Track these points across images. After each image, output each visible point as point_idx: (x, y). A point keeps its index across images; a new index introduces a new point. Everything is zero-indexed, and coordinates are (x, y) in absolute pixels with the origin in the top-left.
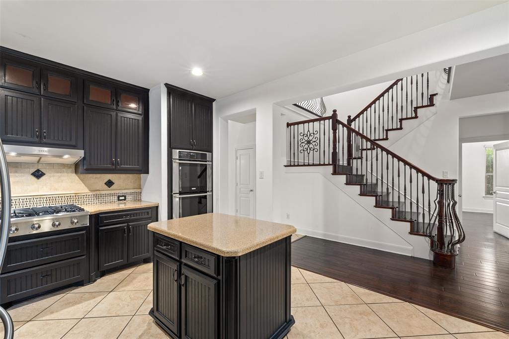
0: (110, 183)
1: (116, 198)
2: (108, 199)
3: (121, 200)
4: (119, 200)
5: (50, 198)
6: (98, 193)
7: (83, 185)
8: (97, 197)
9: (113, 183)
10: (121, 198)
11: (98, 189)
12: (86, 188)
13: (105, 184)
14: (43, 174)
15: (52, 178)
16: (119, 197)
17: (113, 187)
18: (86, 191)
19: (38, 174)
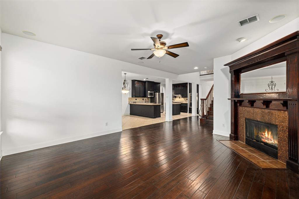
5: (181, 101)
18: (184, 100)
19: (180, 98)
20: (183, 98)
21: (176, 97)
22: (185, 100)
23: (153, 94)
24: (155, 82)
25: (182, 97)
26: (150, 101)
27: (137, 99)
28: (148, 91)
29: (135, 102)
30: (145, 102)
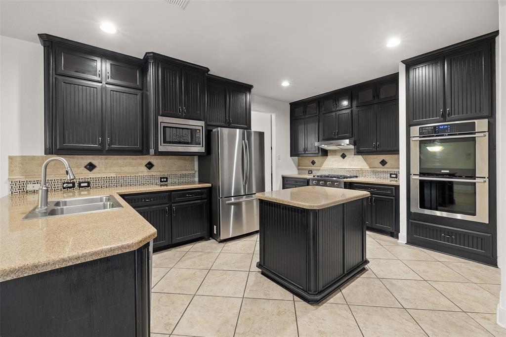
0: (383, 163)
1: (389, 175)
2: (382, 175)
3: (393, 177)
4: (391, 177)
5: (348, 171)
6: (375, 169)
7: (365, 163)
8: (375, 172)
9: (386, 163)
10: (392, 176)
11: (375, 166)
12: (367, 165)
13: (380, 163)
14: (346, 156)
15: (349, 159)
16: (391, 174)
17: (386, 166)
18: (367, 167)
19: (343, 156)
20: (360, 157)
21: (325, 153)
22: (369, 164)
25: (359, 152)
26: (195, 171)
27: (95, 162)
28: (160, 119)
29: (83, 183)
30: (161, 178)
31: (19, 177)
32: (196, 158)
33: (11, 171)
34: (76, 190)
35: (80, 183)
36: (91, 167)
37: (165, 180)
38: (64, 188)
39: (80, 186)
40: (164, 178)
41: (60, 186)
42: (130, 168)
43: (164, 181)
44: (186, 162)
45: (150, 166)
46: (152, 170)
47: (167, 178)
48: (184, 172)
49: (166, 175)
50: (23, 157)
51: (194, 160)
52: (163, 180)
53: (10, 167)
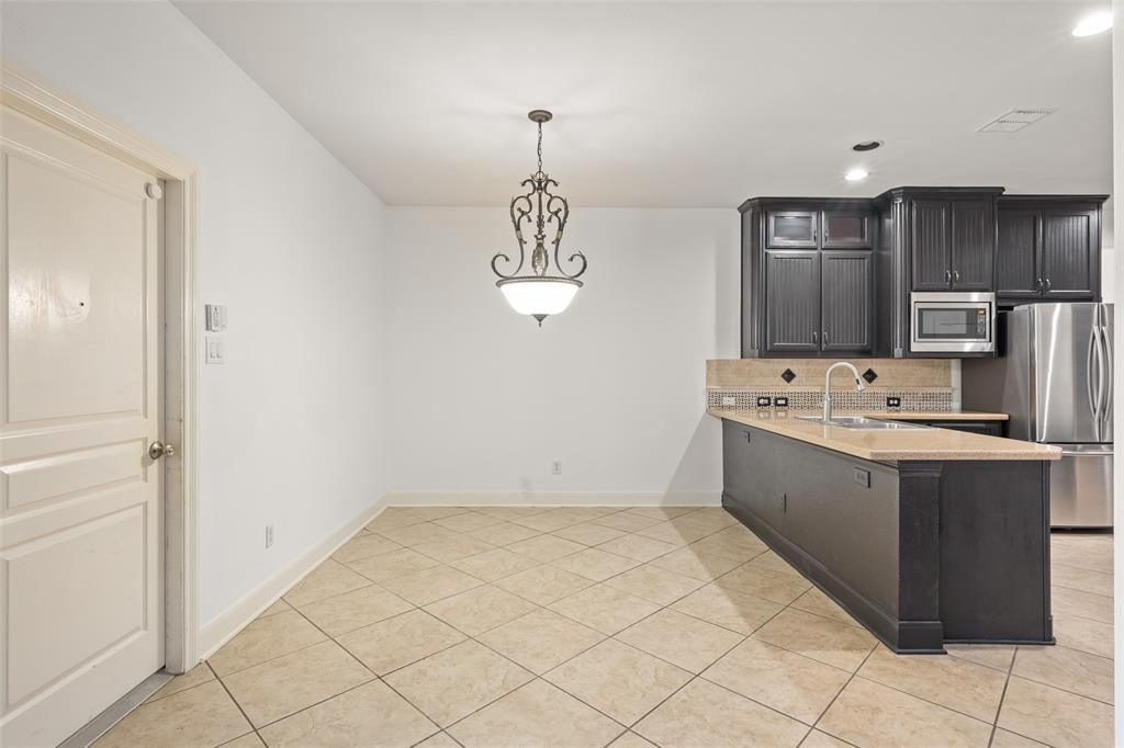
23: (989, 321)
24: (1011, 189)
26: (953, 390)
27: (794, 369)
28: (915, 297)
29: (780, 399)
30: (889, 399)
31: (716, 388)
32: (955, 365)
33: (708, 379)
34: (772, 408)
35: (776, 400)
36: (789, 376)
37: (896, 402)
38: (759, 405)
39: (776, 405)
40: (894, 399)
41: (755, 402)
42: (841, 379)
43: (894, 405)
44: (935, 371)
45: (870, 376)
46: (874, 383)
47: (899, 400)
48: (930, 390)
49: (896, 393)
50: (719, 361)
51: (949, 367)
52: (891, 402)
53: (707, 374)
